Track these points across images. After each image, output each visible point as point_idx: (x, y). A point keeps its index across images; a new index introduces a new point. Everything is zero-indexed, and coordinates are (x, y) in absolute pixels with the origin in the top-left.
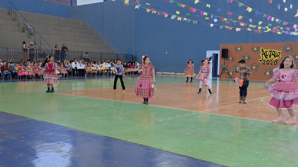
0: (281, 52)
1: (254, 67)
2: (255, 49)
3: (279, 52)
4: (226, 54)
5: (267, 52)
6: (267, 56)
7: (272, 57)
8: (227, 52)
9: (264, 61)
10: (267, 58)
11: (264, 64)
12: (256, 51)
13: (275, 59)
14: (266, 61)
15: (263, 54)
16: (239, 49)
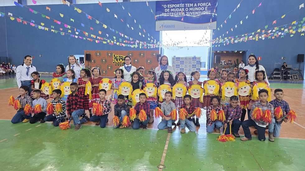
1: (109, 68)
2: (109, 55)
4: (89, 57)
5: (117, 56)
6: (118, 59)
7: (121, 60)
8: (90, 57)
9: (116, 63)
10: (117, 61)
11: (116, 65)
12: (110, 56)
13: (122, 62)
14: (117, 63)
16: (98, 54)
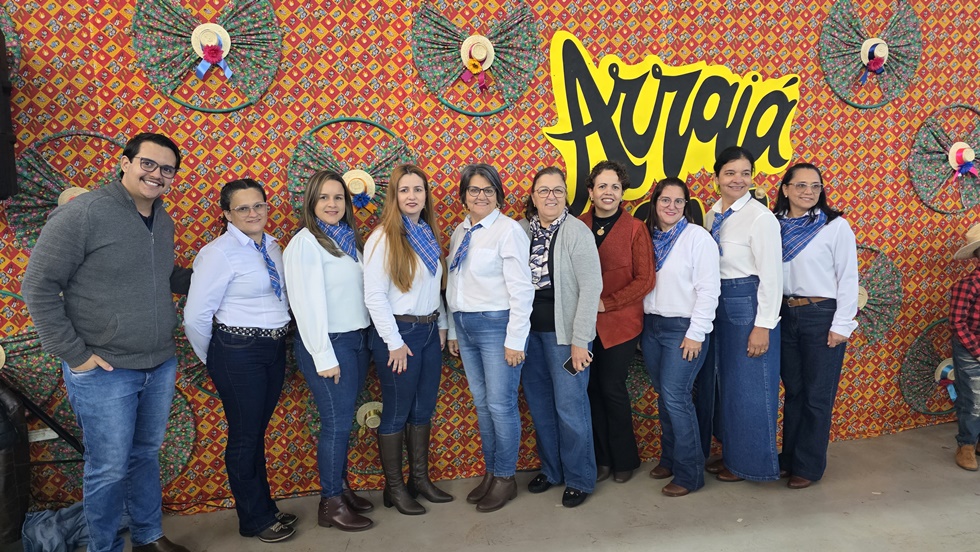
0: (792, 94)
2: (476, 50)
3: (776, 98)
7: (699, 154)
10: (632, 177)
12: (484, 82)
15: (587, 119)
